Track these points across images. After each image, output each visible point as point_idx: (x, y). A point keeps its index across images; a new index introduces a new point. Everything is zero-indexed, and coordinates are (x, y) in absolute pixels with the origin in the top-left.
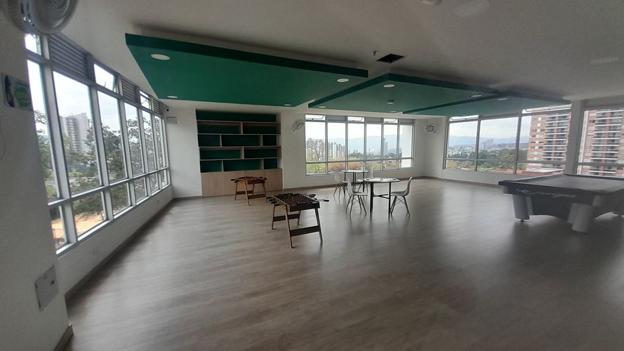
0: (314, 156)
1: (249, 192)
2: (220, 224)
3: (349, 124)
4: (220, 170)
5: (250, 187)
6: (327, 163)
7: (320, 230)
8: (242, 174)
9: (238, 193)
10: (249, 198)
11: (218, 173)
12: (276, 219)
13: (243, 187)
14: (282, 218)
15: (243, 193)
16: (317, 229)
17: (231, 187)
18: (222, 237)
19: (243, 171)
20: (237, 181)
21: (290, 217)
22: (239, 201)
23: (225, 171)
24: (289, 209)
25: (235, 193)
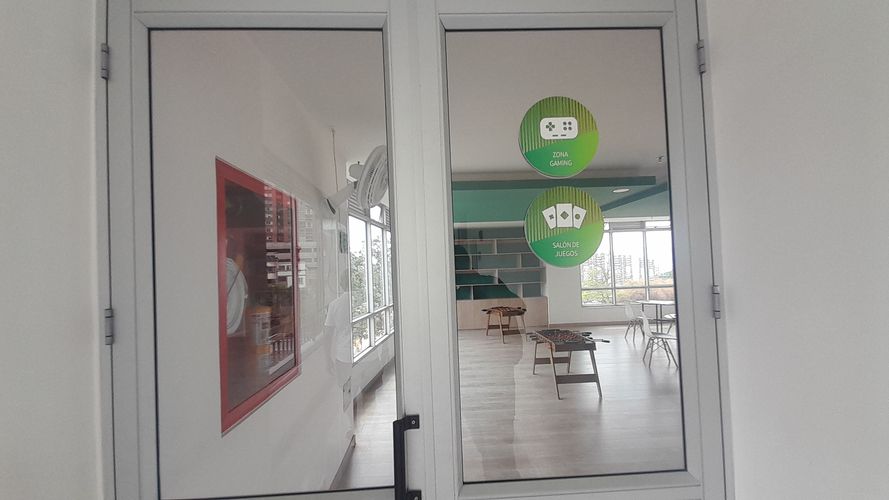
0: (599, 277)
1: (503, 326)
2: (471, 363)
3: (648, 233)
4: (469, 298)
5: (505, 320)
6: (614, 289)
7: (598, 382)
8: (495, 302)
9: (490, 327)
10: (504, 333)
11: (469, 301)
12: (538, 361)
13: (496, 319)
14: (547, 361)
15: (497, 327)
16: (594, 378)
17: (482, 320)
18: (474, 376)
19: (496, 300)
20: (489, 312)
21: (557, 360)
22: (491, 338)
23: (474, 299)
24: (554, 348)
25: (486, 327)
